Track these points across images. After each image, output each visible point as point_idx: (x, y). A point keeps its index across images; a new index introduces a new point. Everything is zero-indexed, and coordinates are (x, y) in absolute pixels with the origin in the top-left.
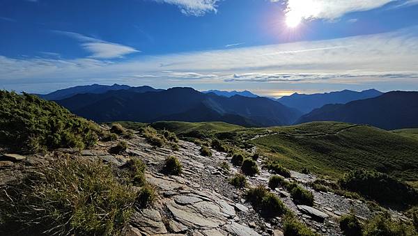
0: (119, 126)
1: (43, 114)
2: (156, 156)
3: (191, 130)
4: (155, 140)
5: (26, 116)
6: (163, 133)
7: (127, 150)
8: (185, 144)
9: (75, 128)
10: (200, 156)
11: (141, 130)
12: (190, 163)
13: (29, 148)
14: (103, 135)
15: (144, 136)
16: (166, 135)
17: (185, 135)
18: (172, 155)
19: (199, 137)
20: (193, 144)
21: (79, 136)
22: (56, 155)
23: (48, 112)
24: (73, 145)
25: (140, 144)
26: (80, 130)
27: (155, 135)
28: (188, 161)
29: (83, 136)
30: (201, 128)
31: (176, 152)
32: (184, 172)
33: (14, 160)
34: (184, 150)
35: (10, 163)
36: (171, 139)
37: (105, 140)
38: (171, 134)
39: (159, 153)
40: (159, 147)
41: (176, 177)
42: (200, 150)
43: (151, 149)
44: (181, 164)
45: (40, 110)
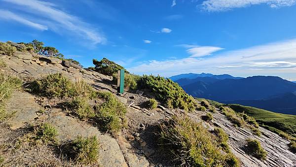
0: (206, 102)
1: (173, 89)
2: (236, 133)
3: (272, 120)
4: (234, 119)
5: (167, 90)
6: (241, 115)
7: (212, 121)
8: (267, 132)
9: (185, 98)
10: (287, 151)
11: (221, 109)
12: (275, 154)
13: (167, 105)
14: (196, 106)
15: (224, 114)
16: (245, 118)
17: (265, 123)
18: (253, 138)
19: (285, 130)
20: (277, 135)
21: (186, 104)
22: (176, 111)
23: (175, 88)
24: (183, 108)
25: (222, 119)
26: (187, 100)
27: (234, 115)
28: (272, 151)
29: (188, 104)
30: (287, 120)
31: (257, 137)
32: (267, 159)
33: (162, 109)
34: (266, 138)
35: (161, 110)
36: (251, 123)
37: (198, 109)
38: (250, 118)
39: (239, 132)
40: (239, 126)
41: (259, 161)
42: (289, 145)
43: (232, 126)
44: (264, 151)
45: (173, 87)
